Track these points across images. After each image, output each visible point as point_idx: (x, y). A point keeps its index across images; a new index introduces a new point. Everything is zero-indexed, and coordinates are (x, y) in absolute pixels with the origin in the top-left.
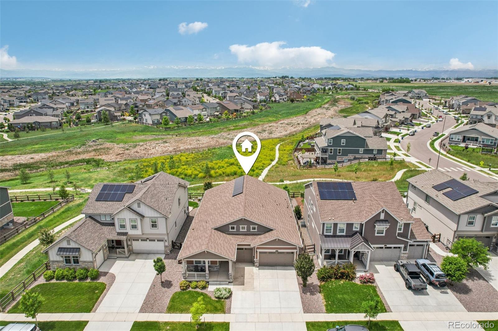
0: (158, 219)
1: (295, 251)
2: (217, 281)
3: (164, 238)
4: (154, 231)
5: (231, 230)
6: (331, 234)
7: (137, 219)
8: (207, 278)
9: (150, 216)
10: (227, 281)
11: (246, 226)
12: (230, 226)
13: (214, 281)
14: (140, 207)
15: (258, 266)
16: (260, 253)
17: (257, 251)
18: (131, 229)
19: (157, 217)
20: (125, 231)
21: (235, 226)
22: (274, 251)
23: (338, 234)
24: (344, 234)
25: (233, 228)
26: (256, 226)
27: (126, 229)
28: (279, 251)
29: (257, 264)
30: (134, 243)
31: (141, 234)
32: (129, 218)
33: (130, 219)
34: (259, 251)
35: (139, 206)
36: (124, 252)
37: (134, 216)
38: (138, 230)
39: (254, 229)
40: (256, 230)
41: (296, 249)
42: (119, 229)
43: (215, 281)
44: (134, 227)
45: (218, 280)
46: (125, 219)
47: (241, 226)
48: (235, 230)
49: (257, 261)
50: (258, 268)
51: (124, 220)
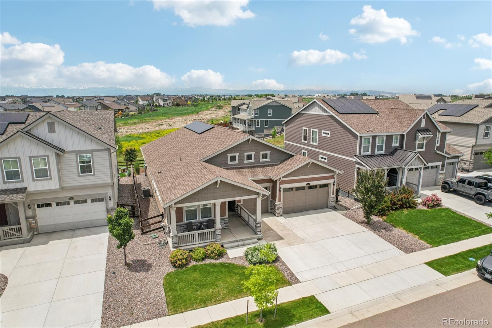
0: (95, 154)
1: (330, 181)
2: (237, 241)
3: (107, 193)
4: (87, 180)
5: (230, 163)
6: (369, 153)
7: (48, 156)
8: (219, 237)
9: (77, 149)
10: (254, 238)
11: (253, 154)
12: (229, 155)
13: (231, 242)
14: (54, 132)
15: (281, 213)
16: (285, 190)
17: (280, 188)
18: (34, 180)
19: (92, 151)
20: (18, 186)
21: (237, 155)
22: (304, 184)
23: (377, 153)
24: (383, 152)
25: (233, 159)
26: (268, 153)
27: (23, 181)
28: (312, 183)
29: (280, 211)
30: (40, 212)
31: (58, 187)
32: (28, 154)
33: (30, 158)
34: (283, 186)
35: (52, 129)
36: (20, 230)
37: (39, 151)
38: (51, 179)
39: (265, 156)
40: (268, 160)
41: (332, 177)
42: (5, 183)
43: (234, 242)
44: (42, 174)
45: (238, 239)
46: (19, 158)
47: (246, 154)
48: (237, 162)
49: (281, 206)
50: (282, 217)
51: (16, 161)
